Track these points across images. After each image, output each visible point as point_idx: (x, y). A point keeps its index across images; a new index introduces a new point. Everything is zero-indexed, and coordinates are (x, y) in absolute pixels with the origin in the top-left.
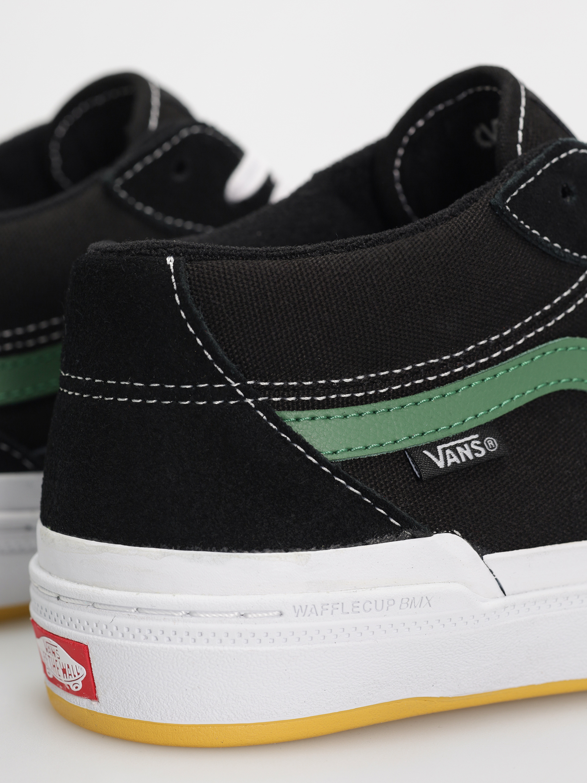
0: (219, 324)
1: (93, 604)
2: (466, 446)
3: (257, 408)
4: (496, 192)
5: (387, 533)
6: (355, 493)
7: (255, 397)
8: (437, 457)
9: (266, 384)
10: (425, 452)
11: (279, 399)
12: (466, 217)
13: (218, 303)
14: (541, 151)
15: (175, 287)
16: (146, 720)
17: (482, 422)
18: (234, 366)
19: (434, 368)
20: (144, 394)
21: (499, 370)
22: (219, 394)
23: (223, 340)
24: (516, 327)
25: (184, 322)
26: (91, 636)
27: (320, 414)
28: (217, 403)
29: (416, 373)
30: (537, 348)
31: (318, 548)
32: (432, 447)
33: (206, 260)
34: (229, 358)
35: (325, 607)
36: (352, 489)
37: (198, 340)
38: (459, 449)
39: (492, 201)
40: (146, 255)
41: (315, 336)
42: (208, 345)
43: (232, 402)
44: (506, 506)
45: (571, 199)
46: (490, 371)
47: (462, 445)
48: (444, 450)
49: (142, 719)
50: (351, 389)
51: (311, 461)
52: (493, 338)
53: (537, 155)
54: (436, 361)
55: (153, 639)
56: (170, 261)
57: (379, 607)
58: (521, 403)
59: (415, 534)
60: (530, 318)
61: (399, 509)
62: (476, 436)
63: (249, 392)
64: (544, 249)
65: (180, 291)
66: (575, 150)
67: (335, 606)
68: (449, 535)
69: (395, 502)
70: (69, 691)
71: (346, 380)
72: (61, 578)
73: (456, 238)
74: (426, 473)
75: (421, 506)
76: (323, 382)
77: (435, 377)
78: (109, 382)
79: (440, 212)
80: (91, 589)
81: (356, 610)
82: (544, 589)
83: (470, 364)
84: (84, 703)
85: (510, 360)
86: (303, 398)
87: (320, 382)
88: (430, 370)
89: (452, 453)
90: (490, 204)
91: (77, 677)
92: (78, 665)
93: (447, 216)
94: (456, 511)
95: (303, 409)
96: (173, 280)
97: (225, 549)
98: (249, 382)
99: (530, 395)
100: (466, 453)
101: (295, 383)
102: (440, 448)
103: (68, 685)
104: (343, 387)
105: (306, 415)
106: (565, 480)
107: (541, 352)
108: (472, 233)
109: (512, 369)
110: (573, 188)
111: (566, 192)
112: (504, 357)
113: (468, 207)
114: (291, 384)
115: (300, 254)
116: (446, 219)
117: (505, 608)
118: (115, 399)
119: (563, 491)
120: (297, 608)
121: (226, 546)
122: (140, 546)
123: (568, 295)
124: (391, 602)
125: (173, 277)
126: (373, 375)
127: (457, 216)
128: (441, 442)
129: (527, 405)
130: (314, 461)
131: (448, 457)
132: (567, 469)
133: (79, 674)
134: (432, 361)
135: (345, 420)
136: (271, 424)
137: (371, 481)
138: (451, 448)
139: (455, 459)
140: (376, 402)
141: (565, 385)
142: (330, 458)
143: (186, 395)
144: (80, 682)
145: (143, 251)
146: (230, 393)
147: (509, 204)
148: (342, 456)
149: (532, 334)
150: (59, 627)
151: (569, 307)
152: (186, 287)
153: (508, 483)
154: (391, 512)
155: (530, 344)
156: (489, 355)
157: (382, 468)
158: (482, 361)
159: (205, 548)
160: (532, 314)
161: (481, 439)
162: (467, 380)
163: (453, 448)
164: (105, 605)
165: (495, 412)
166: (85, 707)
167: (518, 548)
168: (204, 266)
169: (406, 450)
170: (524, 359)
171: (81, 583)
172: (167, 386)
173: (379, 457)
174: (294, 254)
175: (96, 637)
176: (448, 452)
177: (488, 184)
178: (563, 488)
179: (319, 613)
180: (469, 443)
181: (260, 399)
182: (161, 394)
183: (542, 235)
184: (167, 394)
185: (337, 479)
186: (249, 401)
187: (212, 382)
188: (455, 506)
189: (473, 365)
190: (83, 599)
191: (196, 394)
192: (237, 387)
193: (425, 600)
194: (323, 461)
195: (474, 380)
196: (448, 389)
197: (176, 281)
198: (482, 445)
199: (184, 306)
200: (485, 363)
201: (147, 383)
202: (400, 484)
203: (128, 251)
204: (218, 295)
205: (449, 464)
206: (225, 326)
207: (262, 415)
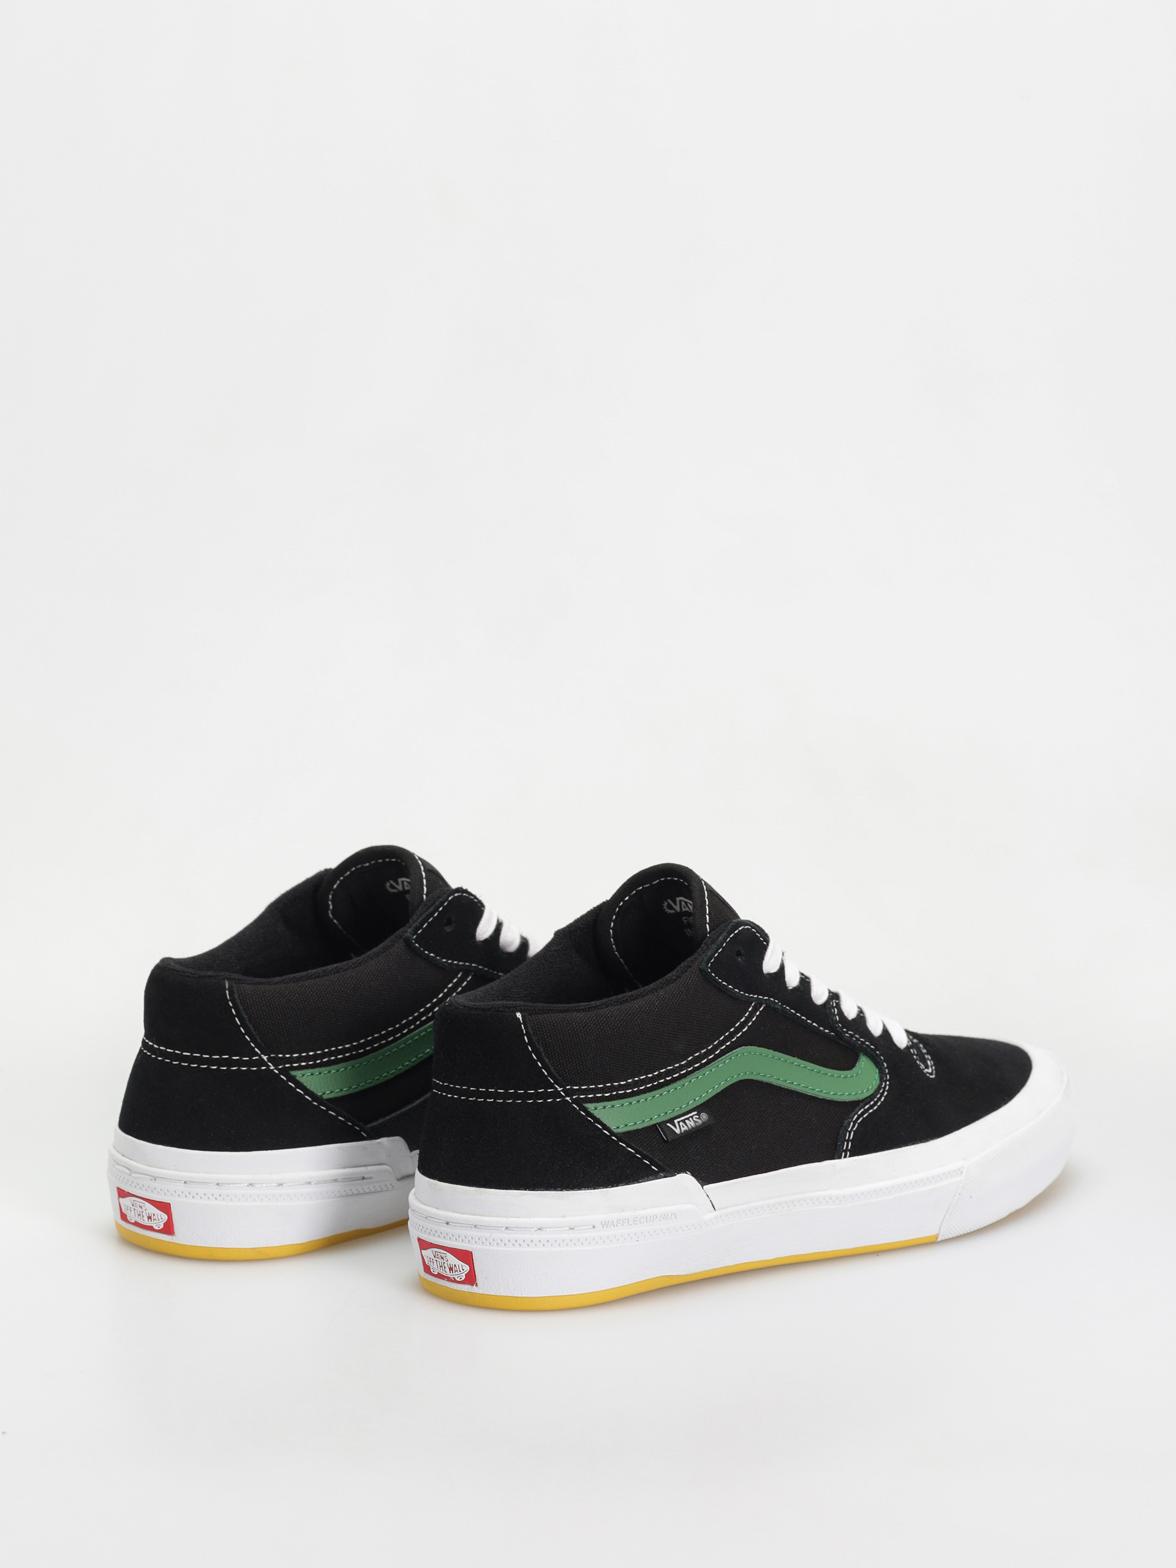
0: (551, 1053)
1: (475, 1226)
2: (690, 1119)
3: (573, 1103)
4: (702, 961)
5: (650, 1175)
6: (631, 1152)
7: (570, 1096)
8: (676, 1127)
9: (577, 1087)
10: (668, 1124)
11: (584, 1096)
12: (687, 978)
13: (550, 1041)
14: (724, 930)
15: (524, 1032)
16: (511, 1295)
17: (699, 1103)
18: (560, 1078)
19: (670, 1072)
20: (505, 1096)
21: (706, 1071)
22: (550, 1095)
23: (553, 1063)
24: (715, 1043)
25: (530, 1053)
26: (475, 1246)
27: (608, 1104)
28: (549, 1100)
29: (660, 1076)
30: (727, 1055)
31: (612, 1187)
32: (671, 1121)
33: (540, 1014)
34: (557, 1073)
35: (619, 1222)
36: (629, 1149)
37: (539, 1063)
38: (686, 1121)
39: (701, 967)
40: (502, 1011)
41: (607, 1058)
42: (545, 1066)
43: (558, 1100)
44: (715, 1155)
45: (741, 959)
46: (702, 1071)
47: (688, 1119)
48: (679, 1122)
49: (508, 1295)
50: (624, 1088)
51: (606, 1134)
52: (703, 1051)
53: (721, 933)
54: (671, 1067)
55: (518, 1245)
56: (519, 1015)
57: (648, 1221)
58: (719, 1090)
59: (666, 1175)
60: (723, 1037)
61: (656, 1160)
62: (696, 1113)
63: (569, 1093)
64: (730, 993)
65: (528, 1034)
66: (743, 927)
67: (624, 1221)
68: (685, 1174)
69: (653, 1155)
70: (455, 1281)
71: (622, 1083)
72: (448, 1211)
73: (682, 992)
74: (671, 1137)
75: (668, 1158)
76: (609, 1085)
77: (670, 1078)
78: (480, 1089)
79: (670, 975)
80: (475, 1217)
81: (636, 1222)
82: (737, 1205)
83: (689, 1068)
84: (466, 1288)
85: (712, 1064)
86: (597, 1095)
87: (607, 1085)
88: (668, 1073)
89: (683, 1124)
90: (700, 969)
91: (462, 1272)
92: (463, 1264)
93: (674, 977)
94: (687, 1160)
95: (598, 1102)
96: (523, 1028)
97: (559, 1189)
98: (567, 1087)
99: (724, 1085)
100: (691, 1124)
101: (594, 1086)
102: (676, 1121)
103: (454, 1278)
104: (621, 1087)
105: (600, 1105)
106: (746, 1137)
107: (730, 1057)
108: (691, 988)
109: (714, 1069)
110: (742, 952)
111: (739, 954)
112: (709, 1062)
113: (686, 971)
114: (591, 1087)
115: (594, 1007)
116: (674, 980)
117: (716, 1218)
118: (485, 1100)
119: (746, 1144)
120: (603, 1223)
121: (559, 1187)
122: (507, 1189)
123: (744, 1021)
124: (655, 1217)
125: (522, 1026)
126: (636, 1079)
127: (680, 977)
128: (676, 1118)
129: (722, 1091)
130: (608, 1133)
131: (682, 1127)
132: (747, 1130)
133: (463, 1270)
134: (669, 1068)
135: (622, 1107)
136: (582, 1112)
137: (639, 1144)
138: (682, 1121)
139: (686, 1128)
140: (638, 1095)
141: (742, 1077)
142: (616, 1131)
143: (531, 1096)
144: (464, 1275)
145: (500, 1009)
146: (557, 1094)
147: (709, 968)
148: (622, 1130)
149: (724, 1047)
150: (448, 1242)
151: (744, 1028)
152: (531, 1032)
153: (714, 1141)
154: (653, 1163)
155: (723, 1053)
156: (700, 1062)
157: (644, 1135)
158: (696, 1065)
159: (547, 1189)
160: (724, 1034)
161: (698, 1114)
162: (689, 1078)
163: (684, 1121)
164: (484, 1226)
165: (705, 1097)
166: (467, 1290)
167: (722, 1181)
168: (540, 1018)
169: (657, 1123)
170: (719, 1063)
171: (465, 1214)
172: (519, 1092)
173: (643, 1129)
174: (590, 1008)
175: (478, 1246)
176: (681, 1123)
177: (696, 955)
178: (745, 1143)
179: (615, 1226)
180: (692, 1117)
181: (574, 1097)
182: (516, 1096)
183: (729, 985)
184: (519, 1097)
185: (620, 1143)
186: (568, 1099)
187: (546, 1088)
188: (687, 1157)
189: (691, 1068)
190: (469, 1223)
191: (537, 1096)
192: (561, 1091)
193: (673, 1215)
194: (612, 1133)
195: (692, 1078)
196: (678, 1084)
197: (525, 1028)
198: (699, 1118)
199: (531, 1043)
200: (698, 1067)
201: (506, 1090)
202: (655, 1145)
203: (490, 1009)
204: (550, 1036)
205: (682, 1131)
206: (554, 1055)
207: (576, 1107)
